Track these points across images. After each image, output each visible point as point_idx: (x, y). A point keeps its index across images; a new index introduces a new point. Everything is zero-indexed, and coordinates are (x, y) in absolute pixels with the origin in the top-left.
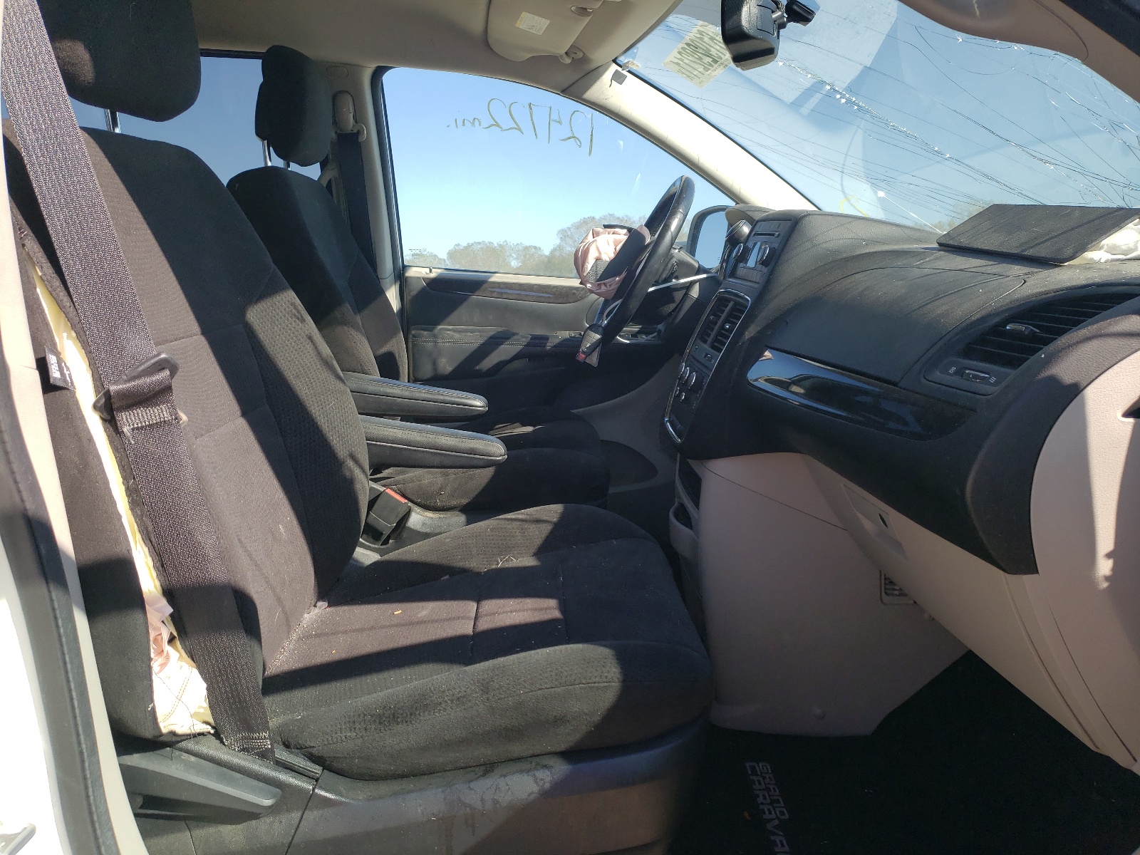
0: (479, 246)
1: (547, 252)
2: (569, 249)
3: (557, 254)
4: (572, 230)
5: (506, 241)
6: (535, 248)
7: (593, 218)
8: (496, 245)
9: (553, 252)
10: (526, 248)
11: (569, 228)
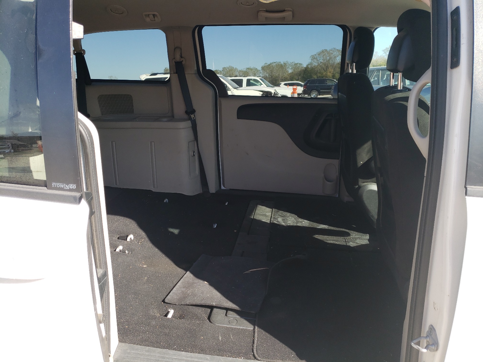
0: (275, 64)
1: (305, 66)
2: (315, 64)
3: (309, 66)
4: (317, 56)
5: (287, 61)
6: (300, 64)
7: (326, 50)
8: (283, 63)
9: (307, 66)
10: (296, 64)
11: (315, 55)
